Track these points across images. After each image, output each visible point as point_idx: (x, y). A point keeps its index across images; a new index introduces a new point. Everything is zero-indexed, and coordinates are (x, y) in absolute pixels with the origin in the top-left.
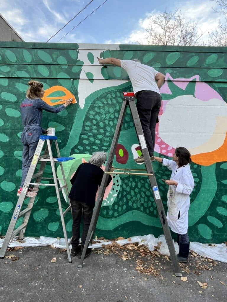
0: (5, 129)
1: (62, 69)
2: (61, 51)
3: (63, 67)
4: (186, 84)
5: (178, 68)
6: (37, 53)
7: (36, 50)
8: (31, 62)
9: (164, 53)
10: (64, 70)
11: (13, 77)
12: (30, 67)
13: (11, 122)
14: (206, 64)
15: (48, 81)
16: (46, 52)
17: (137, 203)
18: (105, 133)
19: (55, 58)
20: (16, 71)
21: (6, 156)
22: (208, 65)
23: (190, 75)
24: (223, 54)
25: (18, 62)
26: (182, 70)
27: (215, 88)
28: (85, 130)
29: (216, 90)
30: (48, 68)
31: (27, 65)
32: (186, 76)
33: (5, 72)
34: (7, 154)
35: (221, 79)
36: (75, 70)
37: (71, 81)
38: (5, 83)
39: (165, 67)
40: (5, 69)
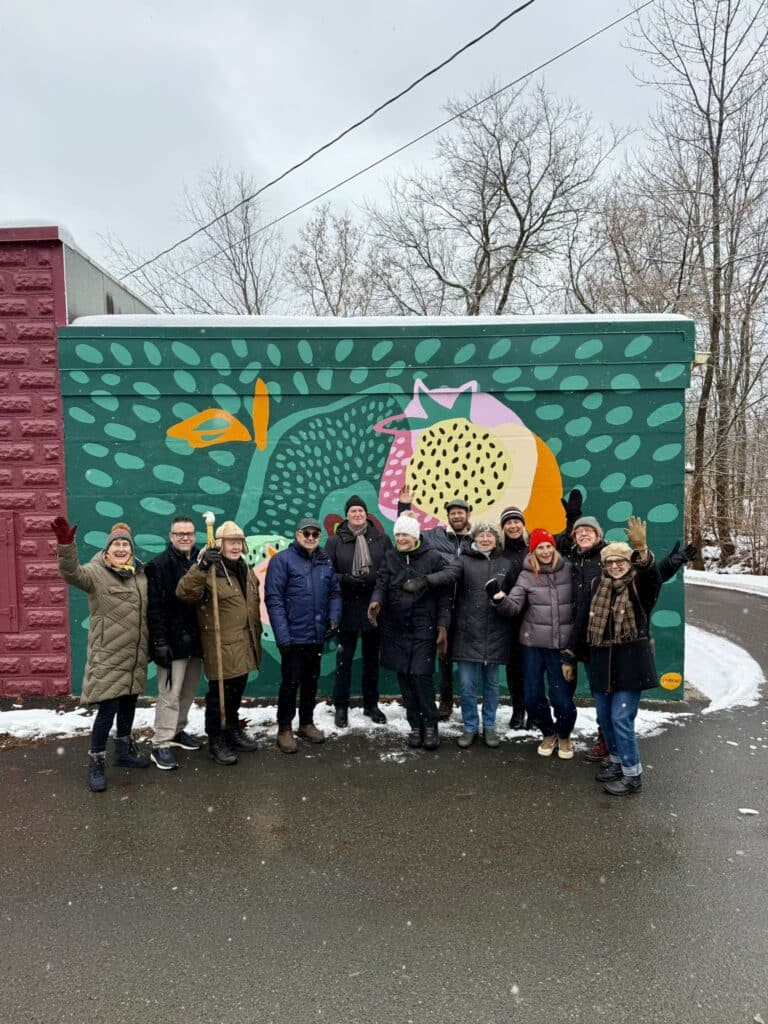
0: (115, 494)
1: (219, 377)
2: (218, 343)
3: (222, 373)
4: (454, 398)
5: (438, 370)
6: (171, 347)
7: (168, 342)
8: (160, 366)
9: (409, 342)
10: (224, 378)
13: (125, 478)
14: (489, 360)
15: (195, 400)
16: (189, 345)
18: (306, 495)
19: (205, 358)
20: (132, 382)
22: (493, 361)
23: (459, 382)
25: (136, 365)
26: (444, 372)
27: (506, 404)
28: (269, 490)
29: (509, 407)
30: (194, 377)
31: (154, 372)
32: (454, 384)
33: (112, 385)
35: (518, 385)
36: (246, 378)
37: (238, 400)
38: (112, 405)
39: (413, 367)
40: (112, 380)
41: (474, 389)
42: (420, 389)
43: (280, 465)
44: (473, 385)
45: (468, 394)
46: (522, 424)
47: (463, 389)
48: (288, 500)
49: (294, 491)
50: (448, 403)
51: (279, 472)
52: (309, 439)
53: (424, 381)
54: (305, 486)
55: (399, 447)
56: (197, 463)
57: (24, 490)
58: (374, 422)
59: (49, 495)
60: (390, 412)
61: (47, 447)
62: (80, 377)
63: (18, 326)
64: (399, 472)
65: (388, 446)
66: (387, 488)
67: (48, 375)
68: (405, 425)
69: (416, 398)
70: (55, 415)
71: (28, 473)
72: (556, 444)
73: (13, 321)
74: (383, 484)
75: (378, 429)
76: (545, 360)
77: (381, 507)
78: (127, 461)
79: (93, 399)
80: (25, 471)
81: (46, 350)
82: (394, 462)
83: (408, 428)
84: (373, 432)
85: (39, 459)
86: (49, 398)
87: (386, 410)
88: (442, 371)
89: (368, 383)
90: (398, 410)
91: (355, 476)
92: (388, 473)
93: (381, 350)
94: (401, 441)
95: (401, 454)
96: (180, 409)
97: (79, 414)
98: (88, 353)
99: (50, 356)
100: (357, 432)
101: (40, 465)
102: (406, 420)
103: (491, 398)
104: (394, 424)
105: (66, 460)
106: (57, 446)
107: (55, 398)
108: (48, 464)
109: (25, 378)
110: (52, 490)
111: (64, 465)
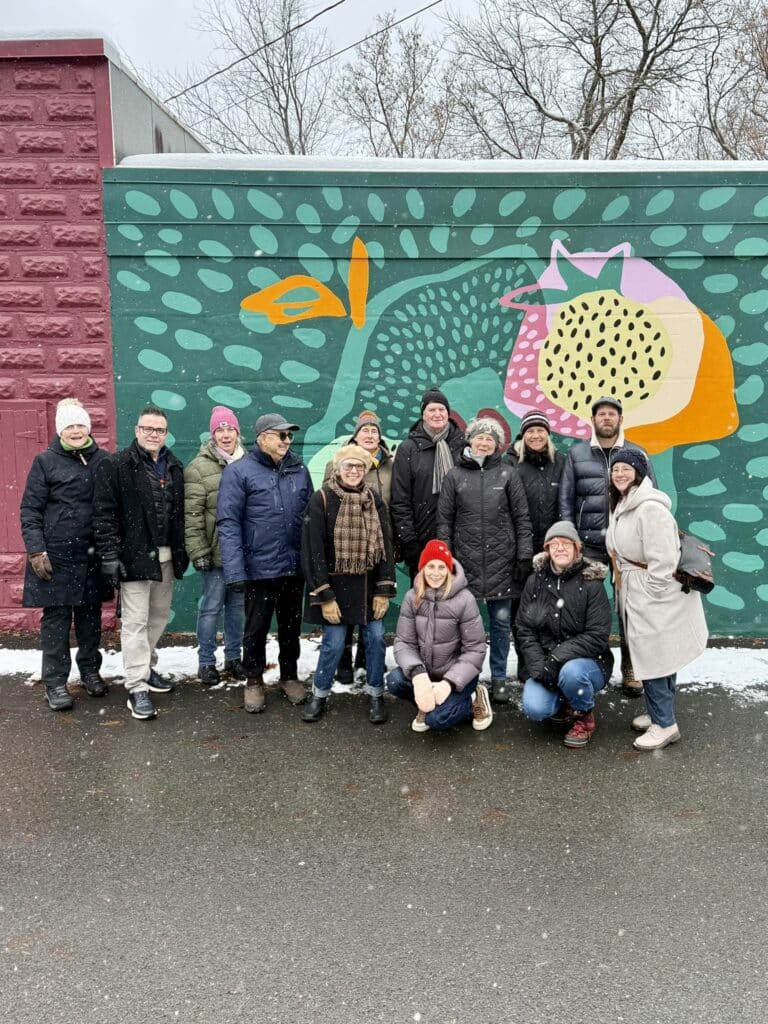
0: (175, 382)
1: (307, 234)
3: (310, 230)
4: (601, 265)
6: (246, 195)
7: (243, 190)
8: (232, 220)
9: (545, 193)
10: (312, 237)
11: (191, 254)
14: (646, 217)
15: (275, 264)
16: (268, 194)
18: (414, 385)
19: (289, 209)
20: (198, 240)
21: (181, 445)
22: (651, 218)
23: (608, 245)
24: (687, 190)
25: (202, 218)
26: (590, 231)
28: (368, 378)
29: (669, 276)
30: (274, 234)
31: (225, 227)
32: (600, 246)
33: (172, 243)
34: (181, 441)
35: (682, 249)
36: (341, 236)
37: (331, 263)
38: (172, 269)
39: (550, 224)
40: (171, 236)
41: (627, 254)
42: (558, 251)
43: (382, 348)
44: (626, 248)
45: (619, 259)
46: (686, 298)
47: (613, 252)
48: (391, 392)
49: (399, 380)
50: (593, 270)
51: (380, 356)
52: (419, 315)
53: (564, 243)
54: (412, 373)
55: (531, 326)
56: (278, 343)
57: (59, 374)
58: (500, 294)
59: (92, 381)
60: (521, 281)
61: (89, 320)
62: (131, 233)
63: (52, 166)
64: (530, 358)
65: (517, 325)
66: (516, 377)
67: (90, 229)
68: (539, 298)
69: (554, 264)
70: (99, 280)
71: (64, 353)
72: (728, 323)
73: (46, 159)
74: (510, 373)
75: (505, 303)
76: (717, 217)
77: (507, 401)
78: (191, 340)
79: (148, 261)
80: (61, 350)
81: (88, 198)
82: (524, 345)
83: (542, 303)
84: (499, 307)
85: (78, 336)
86: (91, 259)
87: (515, 278)
88: (586, 230)
89: (493, 245)
90: (530, 279)
91: (475, 362)
92: (517, 358)
93: (510, 203)
94: (533, 318)
95: (533, 334)
96: (258, 275)
97: (131, 280)
98: (141, 202)
99: (93, 205)
100: (479, 306)
101: (80, 344)
102: (540, 291)
103: (648, 264)
104: (525, 297)
105: (114, 336)
106: (102, 319)
107: (99, 258)
108: (90, 342)
109: (60, 233)
110: (96, 375)
111: (111, 343)
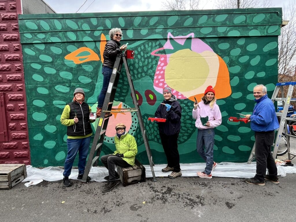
0: (45, 84)
1: (86, 33)
2: (85, 19)
3: (87, 32)
4: (184, 41)
5: (177, 29)
6: (65, 22)
7: (64, 20)
8: (61, 30)
9: (165, 17)
10: (88, 34)
11: (48, 42)
12: (60, 34)
13: (49, 78)
14: (198, 24)
15: (76, 44)
16: (73, 21)
17: (151, 135)
18: (123, 83)
19: (80, 26)
20: (50, 37)
21: (47, 105)
22: (201, 24)
23: (186, 33)
24: (212, 15)
25: (51, 30)
26: (180, 30)
27: (207, 43)
29: (207, 44)
30: (75, 34)
31: (59, 32)
32: (184, 34)
33: (42, 38)
34: (48, 104)
35: (211, 35)
36: (97, 33)
37: (94, 43)
38: (42, 47)
40: (41, 36)
41: (193, 37)
42: (170, 36)
45: (190, 38)
46: (213, 51)
47: (188, 36)
50: (182, 43)
53: (172, 33)
55: (162, 62)
56: (77, 70)
57: (8, 83)
58: (151, 51)
59: (18, 85)
60: (158, 47)
61: (16, 65)
62: (29, 36)
63: (1, 14)
65: (157, 61)
66: (157, 79)
67: (15, 35)
68: (164, 52)
69: (168, 41)
70: (19, 52)
71: (9, 76)
72: (227, 59)
74: (155, 77)
75: (153, 54)
77: (155, 87)
78: (51, 71)
79: (34, 45)
80: (7, 75)
81: (14, 25)
82: (160, 68)
83: (165, 54)
85: (13, 71)
86: (16, 45)
87: (156, 46)
89: (148, 35)
90: (161, 46)
92: (158, 73)
93: (153, 21)
94: (162, 59)
96: (70, 47)
97: (28, 51)
98: (31, 25)
99: (15, 27)
100: (144, 55)
101: (13, 73)
102: (164, 50)
103: (200, 40)
104: (160, 52)
105: (24, 71)
106: (20, 65)
107: (19, 45)
108: (17, 73)
109: (5, 37)
110: (19, 83)
111: (24, 73)
